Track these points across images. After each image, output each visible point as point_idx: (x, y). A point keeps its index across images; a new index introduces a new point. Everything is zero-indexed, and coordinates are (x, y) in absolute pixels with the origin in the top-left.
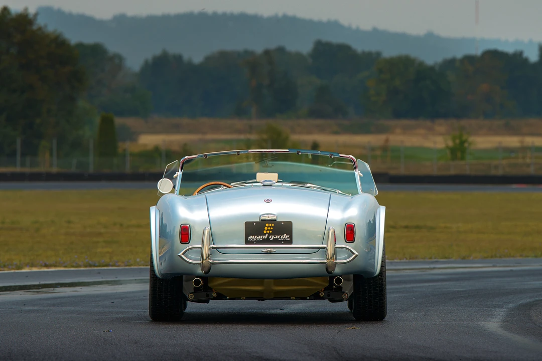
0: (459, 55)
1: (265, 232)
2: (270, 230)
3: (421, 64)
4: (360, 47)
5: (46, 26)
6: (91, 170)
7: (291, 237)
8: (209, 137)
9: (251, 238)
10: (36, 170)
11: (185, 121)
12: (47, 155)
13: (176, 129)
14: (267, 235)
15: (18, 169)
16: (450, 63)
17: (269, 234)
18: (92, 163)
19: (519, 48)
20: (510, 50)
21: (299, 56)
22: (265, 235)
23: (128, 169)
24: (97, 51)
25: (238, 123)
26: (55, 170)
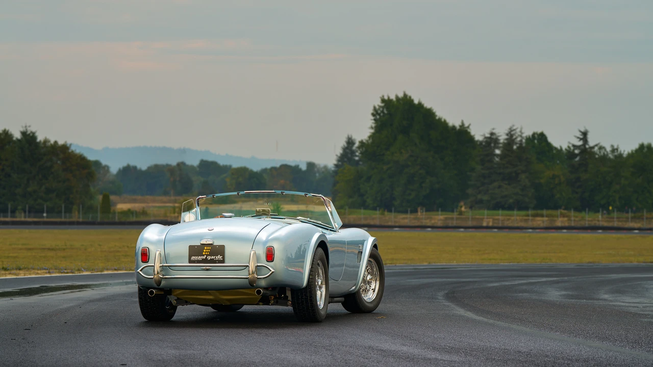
0: (269, 167)
1: (204, 253)
2: (207, 252)
3: (251, 171)
4: (222, 162)
5: (75, 150)
6: (99, 220)
7: (224, 258)
8: (150, 205)
9: (193, 258)
10: (71, 220)
11: (139, 197)
12: (77, 213)
13: (134, 201)
14: (205, 256)
15: (63, 220)
16: (265, 171)
17: (207, 255)
18: (99, 217)
19: (297, 164)
20: (293, 164)
21: (192, 167)
22: (204, 255)
23: (117, 220)
24: (97, 163)
25: (165, 198)
26: (81, 220)
